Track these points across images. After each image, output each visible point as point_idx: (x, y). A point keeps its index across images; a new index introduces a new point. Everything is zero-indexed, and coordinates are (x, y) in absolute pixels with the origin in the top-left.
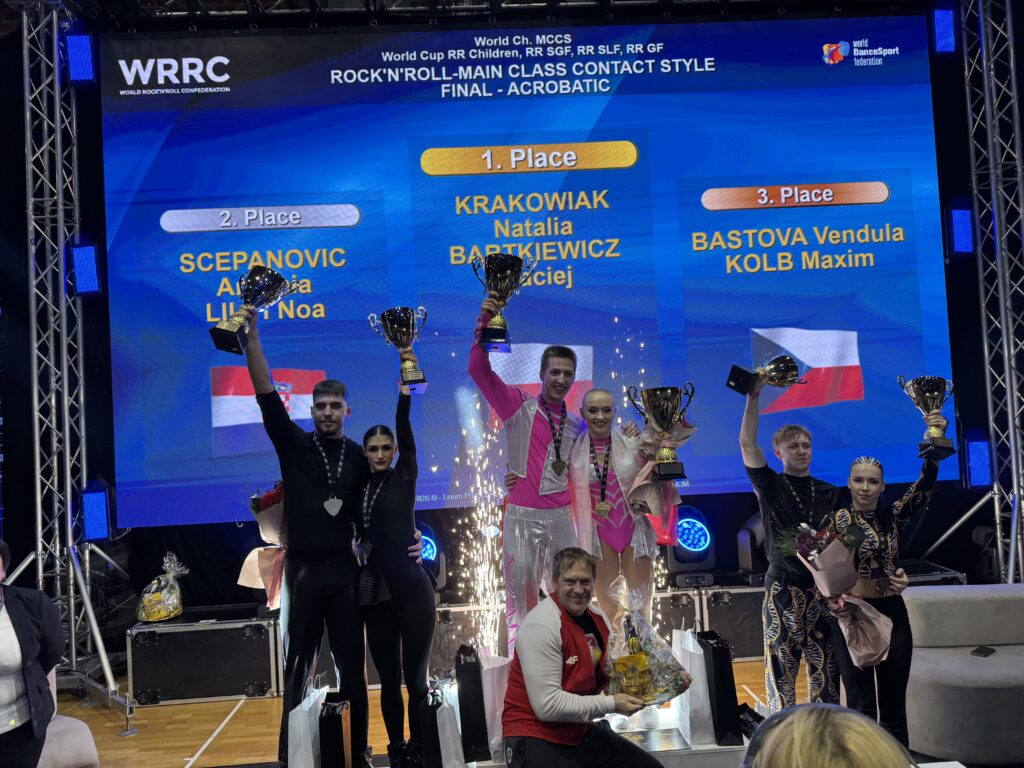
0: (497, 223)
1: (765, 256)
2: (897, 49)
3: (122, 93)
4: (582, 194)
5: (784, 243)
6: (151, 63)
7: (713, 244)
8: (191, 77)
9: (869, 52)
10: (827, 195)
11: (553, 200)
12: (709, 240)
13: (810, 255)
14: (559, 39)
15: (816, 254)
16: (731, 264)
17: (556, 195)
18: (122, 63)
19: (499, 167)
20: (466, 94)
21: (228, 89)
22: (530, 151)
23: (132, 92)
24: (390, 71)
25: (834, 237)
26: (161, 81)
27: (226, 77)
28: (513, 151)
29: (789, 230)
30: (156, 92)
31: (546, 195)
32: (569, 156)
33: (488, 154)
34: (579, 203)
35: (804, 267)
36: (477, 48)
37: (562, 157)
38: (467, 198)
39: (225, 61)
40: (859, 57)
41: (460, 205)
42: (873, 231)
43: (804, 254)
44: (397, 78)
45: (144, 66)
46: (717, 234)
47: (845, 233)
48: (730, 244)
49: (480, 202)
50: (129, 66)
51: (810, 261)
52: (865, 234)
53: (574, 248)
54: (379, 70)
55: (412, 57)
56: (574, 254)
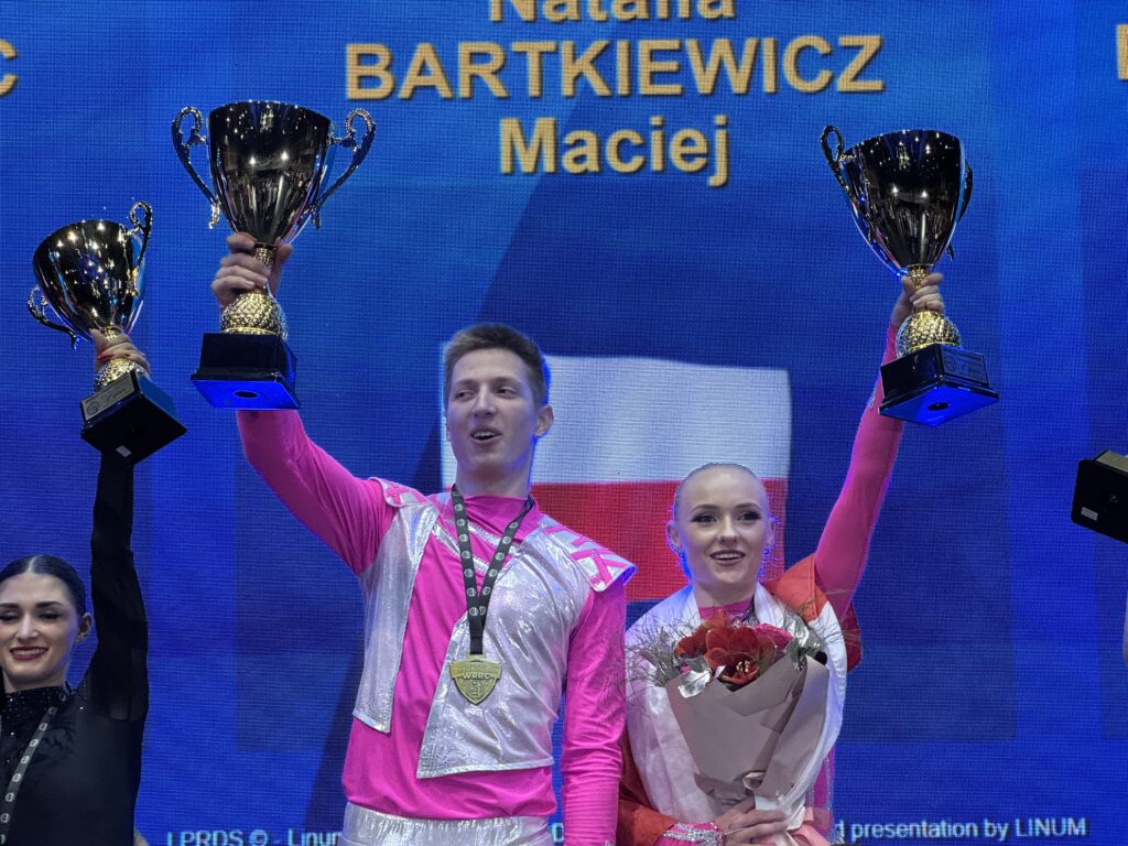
53: (737, 59)
56: (738, 82)
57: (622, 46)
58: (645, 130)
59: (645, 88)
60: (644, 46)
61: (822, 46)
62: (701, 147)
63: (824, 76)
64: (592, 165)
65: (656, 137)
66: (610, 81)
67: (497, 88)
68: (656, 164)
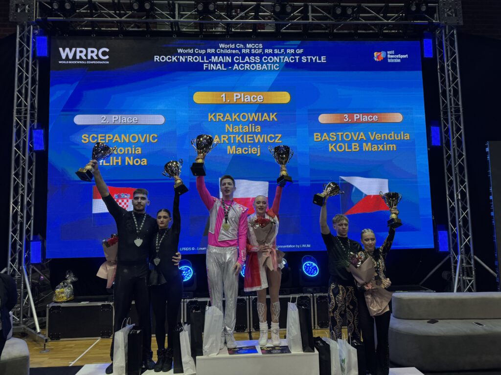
0: (227, 125)
1: (346, 144)
2: (407, 55)
3: (60, 62)
4: (265, 114)
5: (355, 139)
6: (74, 49)
7: (323, 138)
8: (92, 57)
9: (394, 56)
10: (375, 118)
11: (252, 116)
12: (321, 136)
13: (367, 145)
14: (257, 46)
15: (369, 144)
16: (331, 147)
17: (253, 114)
18: (61, 49)
19: (228, 101)
20: (215, 69)
21: (108, 62)
22: (242, 94)
23: (64, 62)
24: (181, 57)
25: (378, 137)
26: (78, 58)
27: (107, 57)
28: (235, 94)
29: (358, 133)
30: (75, 62)
31: (249, 114)
32: (260, 97)
33: (224, 95)
34: (264, 118)
35: (364, 150)
36: (220, 49)
37: (257, 98)
38: (214, 114)
39: (107, 50)
40: (390, 58)
41: (210, 117)
42: (396, 135)
43: (364, 144)
44: (184, 61)
45: (71, 50)
46: (325, 134)
47: (383, 135)
48: (331, 139)
49: (219, 116)
50: (64, 50)
51: (367, 147)
52: (392, 136)
53: (261, 138)
54: (176, 57)
55: (191, 51)
56: (261, 141)
57: (245, 136)
58: (248, 148)
59: (248, 142)
60: (248, 136)
61: (273, 136)
62: (256, 150)
63: (274, 140)
64: (241, 153)
65: (250, 149)
66: (243, 140)
67: (227, 142)
68: (250, 153)
